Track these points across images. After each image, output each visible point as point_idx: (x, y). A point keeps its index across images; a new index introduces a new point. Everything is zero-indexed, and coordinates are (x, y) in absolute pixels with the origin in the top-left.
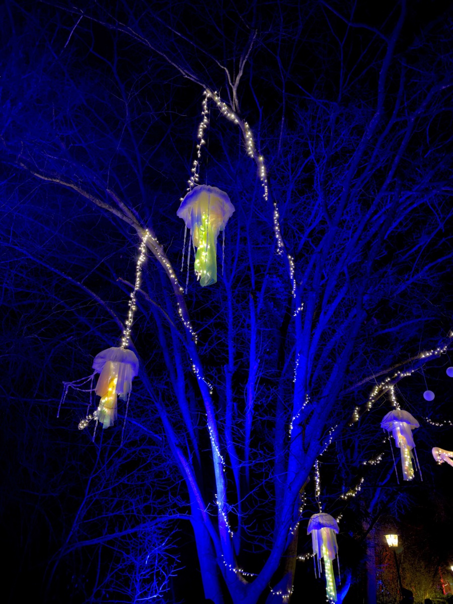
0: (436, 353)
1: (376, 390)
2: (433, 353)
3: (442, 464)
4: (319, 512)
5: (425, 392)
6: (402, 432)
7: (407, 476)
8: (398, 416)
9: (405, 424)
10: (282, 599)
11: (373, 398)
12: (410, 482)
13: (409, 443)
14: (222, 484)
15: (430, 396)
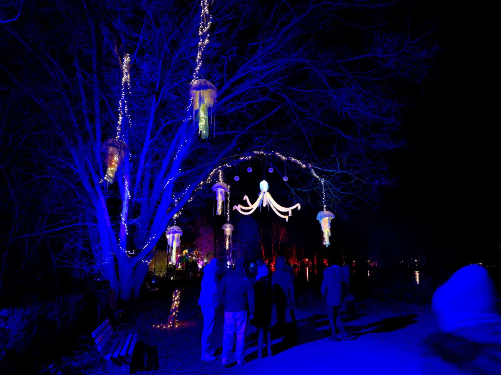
0: (245, 159)
1: (214, 171)
2: (244, 159)
3: (235, 209)
4: (174, 226)
5: (236, 177)
6: (221, 193)
7: (218, 213)
8: (222, 186)
9: (223, 190)
10: (147, 264)
11: (211, 175)
12: (219, 215)
13: (223, 198)
14: (127, 209)
15: (237, 178)
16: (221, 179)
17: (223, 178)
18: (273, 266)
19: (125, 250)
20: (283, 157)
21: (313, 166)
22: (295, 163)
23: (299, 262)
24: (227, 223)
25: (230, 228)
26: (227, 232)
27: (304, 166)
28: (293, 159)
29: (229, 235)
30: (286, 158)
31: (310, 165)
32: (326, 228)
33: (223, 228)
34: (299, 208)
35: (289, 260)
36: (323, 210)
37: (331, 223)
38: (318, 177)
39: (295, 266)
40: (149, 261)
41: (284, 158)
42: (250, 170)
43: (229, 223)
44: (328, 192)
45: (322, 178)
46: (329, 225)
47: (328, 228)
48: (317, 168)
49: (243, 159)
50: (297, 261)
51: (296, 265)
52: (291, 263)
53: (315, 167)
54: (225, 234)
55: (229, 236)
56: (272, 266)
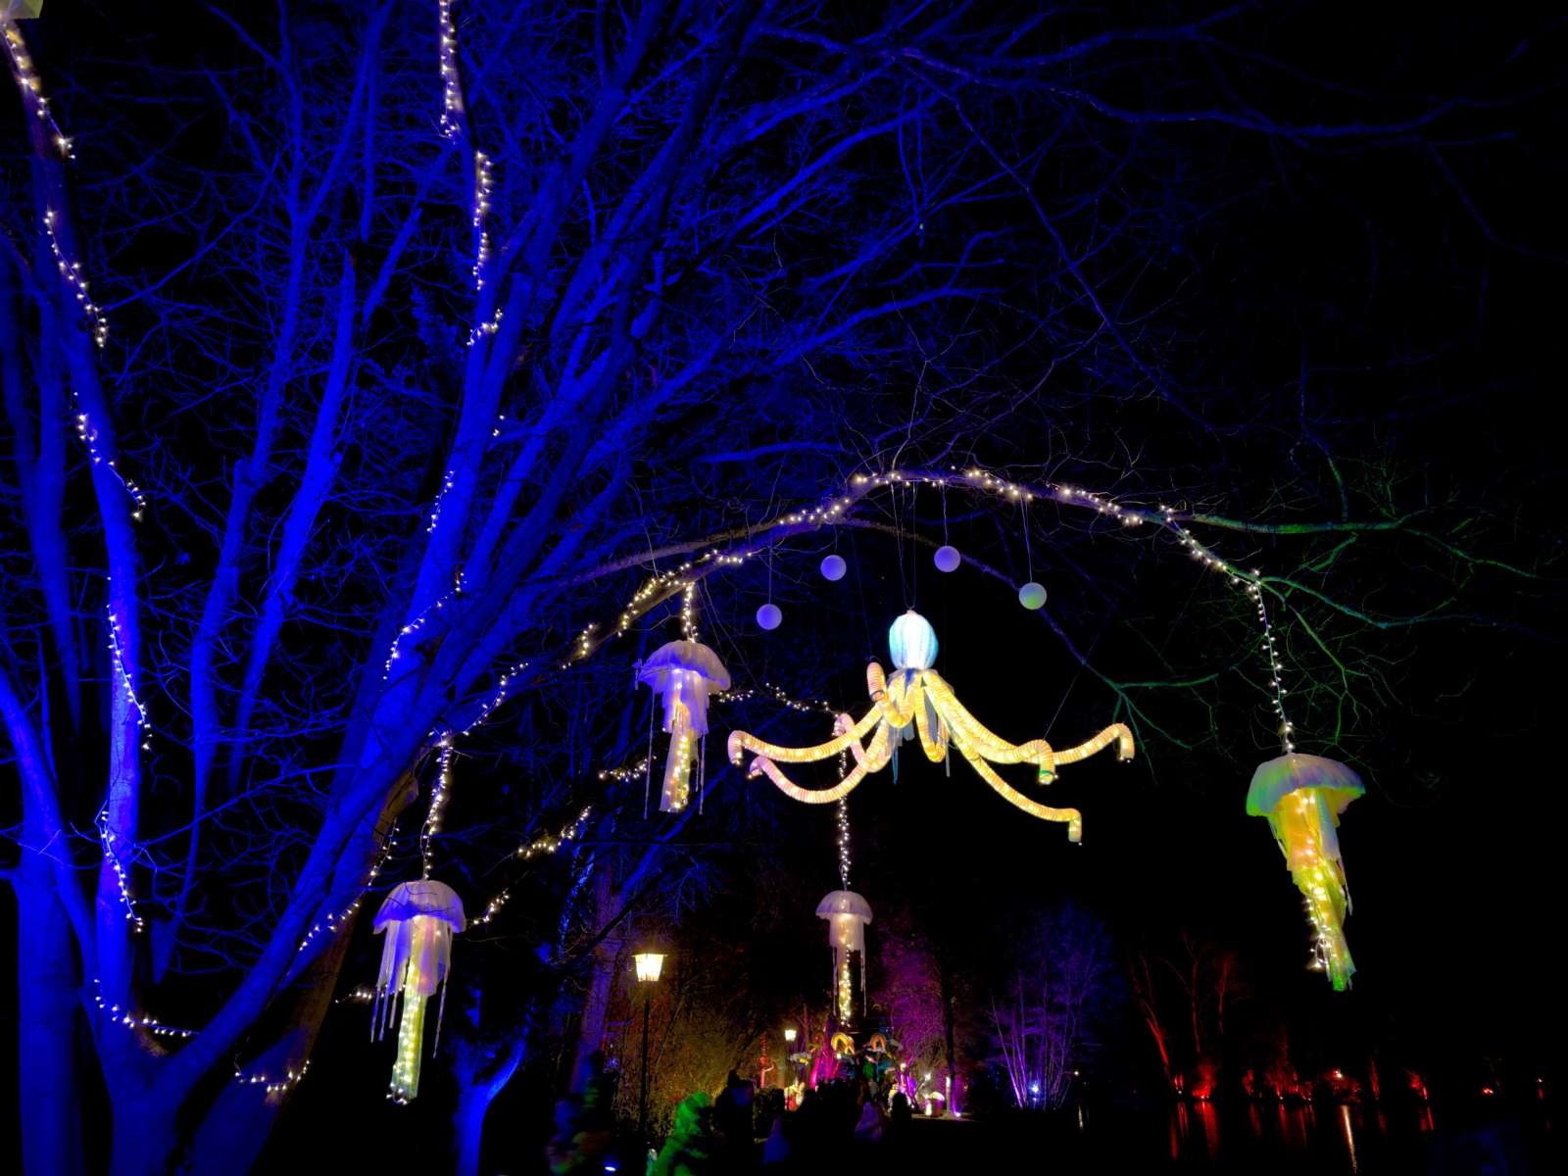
0: (812, 517)
1: (651, 586)
2: (806, 517)
4: (419, 879)
5: (764, 609)
6: (685, 695)
7: (670, 800)
9: (696, 677)
11: (636, 607)
12: (674, 815)
13: (693, 724)
14: (126, 783)
15: (770, 617)
16: (688, 624)
17: (700, 621)
18: (1206, 1100)
19: (121, 1015)
20: (1011, 487)
21: (1189, 512)
22: (1085, 512)
23: (1307, 1083)
24: (839, 887)
25: (852, 910)
26: (843, 934)
27: (1135, 519)
28: (1067, 492)
29: (850, 947)
30: (1031, 489)
31: (1170, 510)
32: (1309, 862)
33: (822, 915)
34: (1127, 747)
35: (1269, 1076)
36: (1278, 752)
37: (1338, 830)
38: (1221, 565)
39: (1293, 1102)
40: (278, 1077)
41: (1014, 491)
42: (835, 569)
43: (850, 888)
44: (1294, 643)
45: (1248, 571)
46: (1328, 847)
47: (1324, 863)
48: (1213, 520)
49: (800, 519)
50: (1301, 1082)
51: (1297, 1096)
52: (1274, 1087)
53: (1200, 518)
54: (832, 943)
55: (855, 955)
56: (1199, 1101)
